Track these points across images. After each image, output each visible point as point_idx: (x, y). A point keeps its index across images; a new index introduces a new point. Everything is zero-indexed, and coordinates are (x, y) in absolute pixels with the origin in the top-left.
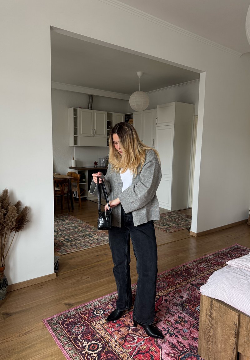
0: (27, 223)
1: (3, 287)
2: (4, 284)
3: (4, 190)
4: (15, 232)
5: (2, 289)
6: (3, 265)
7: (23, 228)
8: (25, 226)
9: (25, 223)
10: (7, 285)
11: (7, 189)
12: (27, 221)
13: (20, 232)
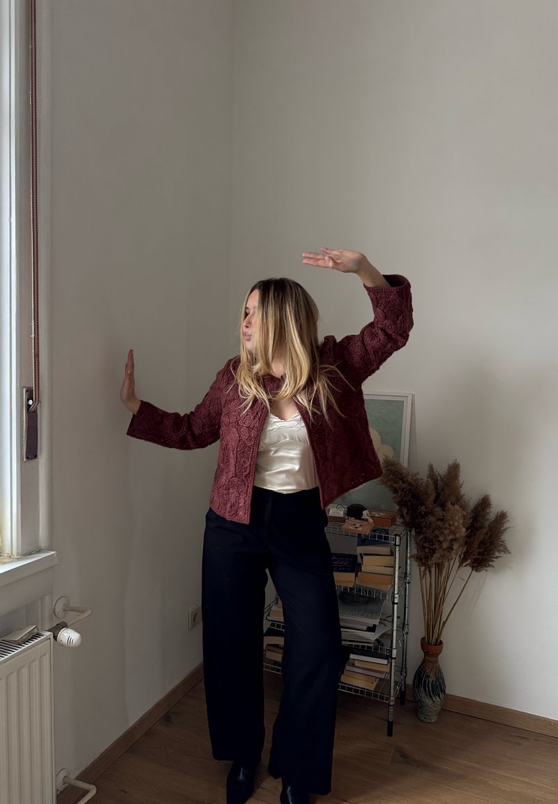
0: (502, 554)
1: (433, 693)
2: (437, 686)
3: (451, 463)
4: (469, 569)
5: (431, 697)
6: (437, 639)
7: (490, 566)
8: (496, 563)
9: (497, 554)
10: (443, 691)
11: (458, 461)
12: (502, 548)
13: (483, 573)
